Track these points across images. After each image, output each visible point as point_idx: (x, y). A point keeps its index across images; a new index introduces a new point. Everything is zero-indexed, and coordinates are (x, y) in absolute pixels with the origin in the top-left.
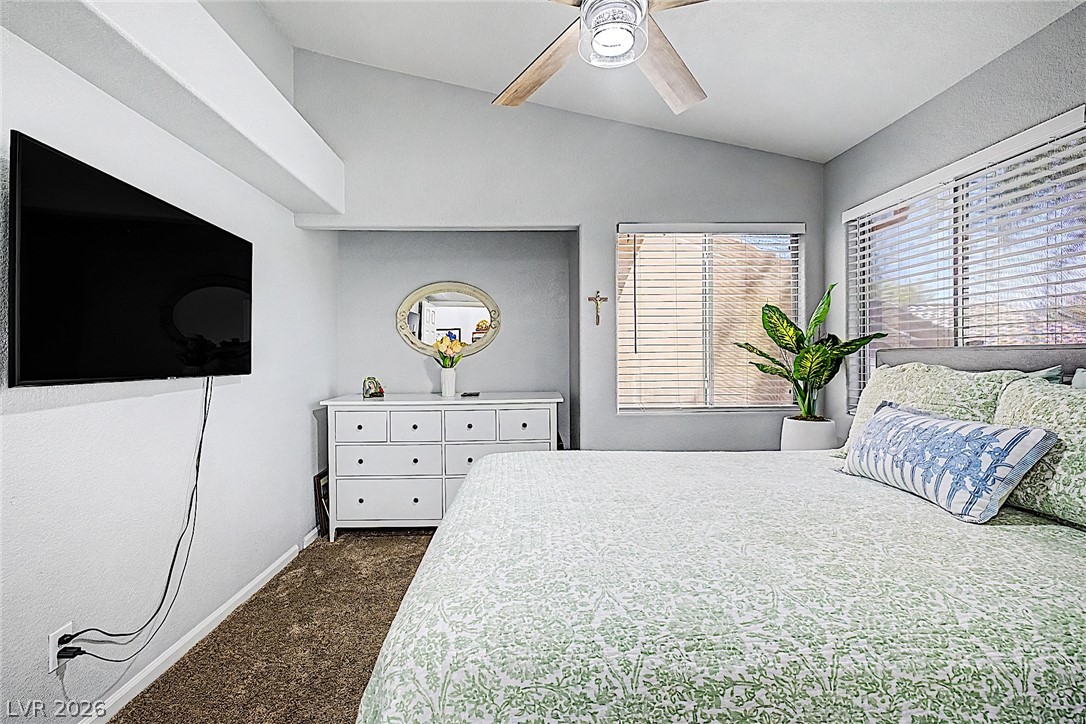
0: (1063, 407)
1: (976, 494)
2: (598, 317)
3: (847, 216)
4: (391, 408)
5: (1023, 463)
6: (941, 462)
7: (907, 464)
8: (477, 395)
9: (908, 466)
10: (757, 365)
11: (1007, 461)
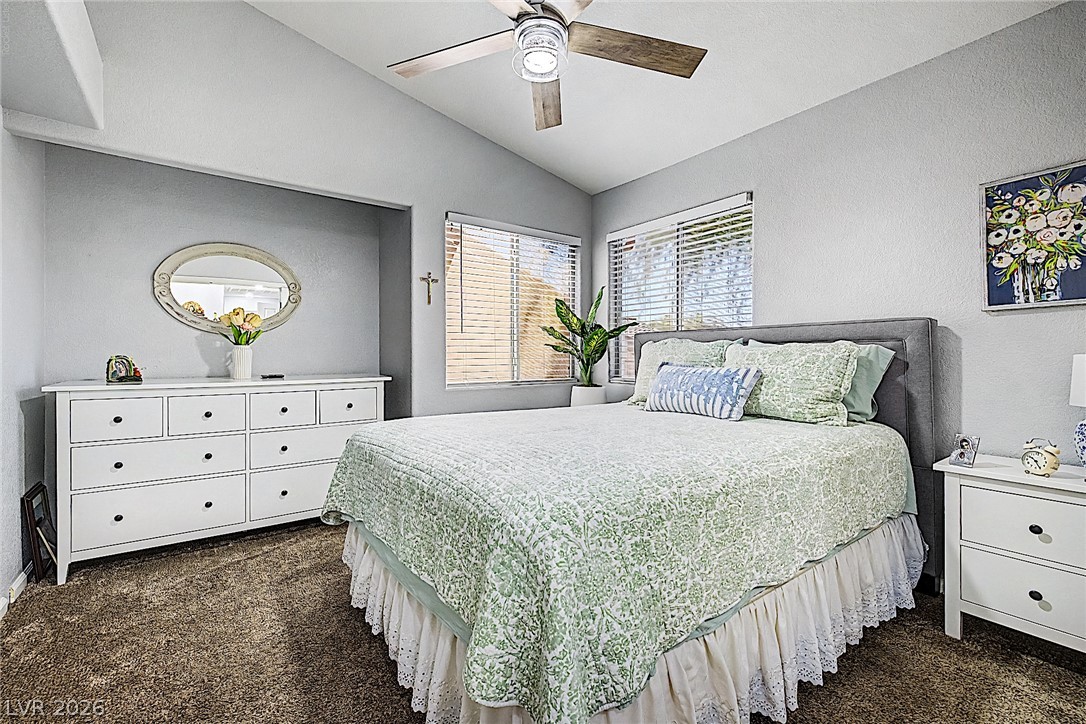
0: (759, 356)
1: (733, 406)
2: (429, 297)
3: (610, 237)
4: (171, 393)
5: (750, 385)
6: (714, 390)
7: (694, 395)
8: (282, 377)
9: (695, 396)
10: (553, 346)
11: (744, 385)
